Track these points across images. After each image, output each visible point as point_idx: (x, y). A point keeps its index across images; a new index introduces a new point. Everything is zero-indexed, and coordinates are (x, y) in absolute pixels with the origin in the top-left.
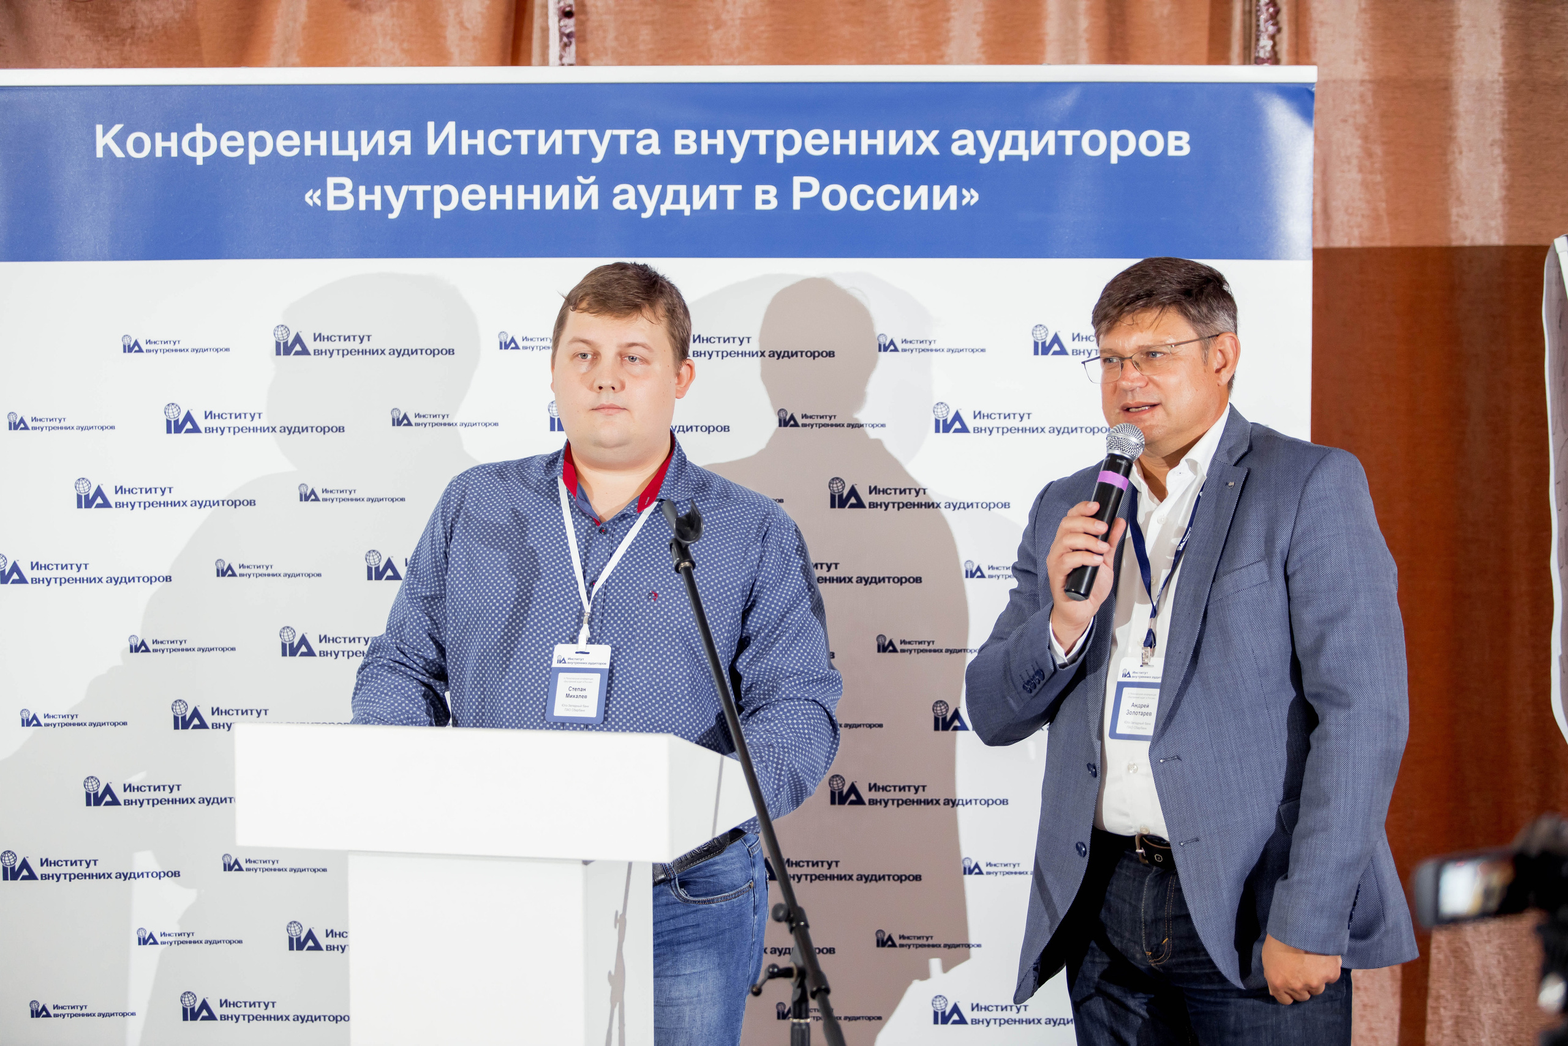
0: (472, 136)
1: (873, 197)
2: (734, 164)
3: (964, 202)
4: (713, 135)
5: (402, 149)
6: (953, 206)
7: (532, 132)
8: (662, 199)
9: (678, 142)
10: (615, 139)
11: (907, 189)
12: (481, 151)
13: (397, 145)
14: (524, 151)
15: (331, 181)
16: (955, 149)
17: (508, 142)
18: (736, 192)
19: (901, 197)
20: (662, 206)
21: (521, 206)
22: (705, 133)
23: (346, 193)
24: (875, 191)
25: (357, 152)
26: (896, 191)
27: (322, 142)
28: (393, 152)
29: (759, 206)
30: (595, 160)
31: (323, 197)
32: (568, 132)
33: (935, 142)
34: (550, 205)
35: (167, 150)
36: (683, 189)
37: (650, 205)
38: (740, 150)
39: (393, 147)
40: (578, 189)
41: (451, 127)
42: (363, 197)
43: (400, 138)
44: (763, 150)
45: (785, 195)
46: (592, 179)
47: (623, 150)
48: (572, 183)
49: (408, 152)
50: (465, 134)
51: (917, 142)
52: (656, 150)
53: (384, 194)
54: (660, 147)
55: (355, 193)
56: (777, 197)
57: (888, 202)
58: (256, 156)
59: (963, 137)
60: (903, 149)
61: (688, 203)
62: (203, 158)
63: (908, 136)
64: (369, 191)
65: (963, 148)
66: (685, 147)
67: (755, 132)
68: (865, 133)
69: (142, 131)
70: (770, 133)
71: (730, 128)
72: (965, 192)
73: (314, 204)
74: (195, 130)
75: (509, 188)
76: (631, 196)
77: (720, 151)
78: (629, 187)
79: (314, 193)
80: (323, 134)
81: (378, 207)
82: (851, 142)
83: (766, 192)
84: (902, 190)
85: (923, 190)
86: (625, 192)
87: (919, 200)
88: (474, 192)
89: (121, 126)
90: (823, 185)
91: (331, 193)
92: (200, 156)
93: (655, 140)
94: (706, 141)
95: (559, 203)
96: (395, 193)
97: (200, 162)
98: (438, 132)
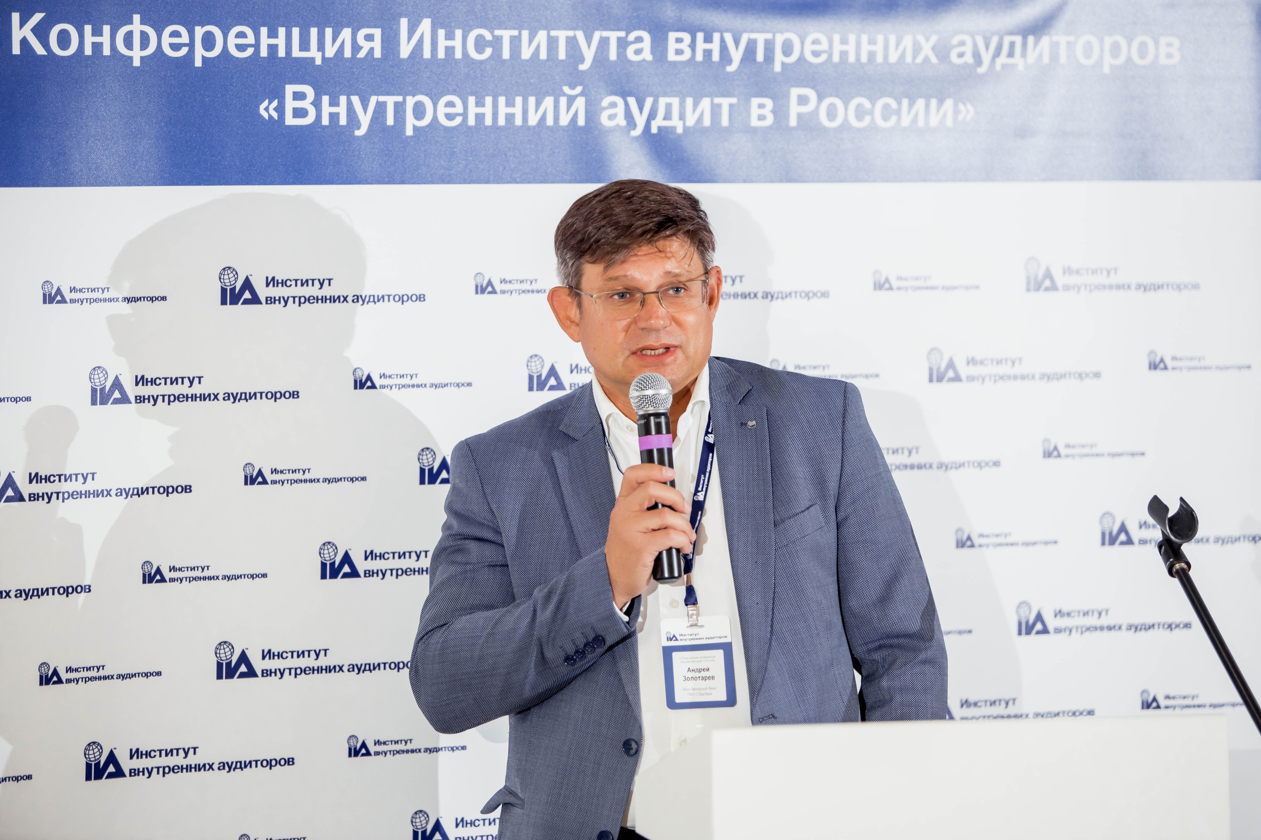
0: (450, 36)
1: (871, 113)
2: (731, 73)
3: (961, 117)
5: (372, 50)
7: (515, 33)
8: (653, 115)
9: (672, 46)
10: (604, 42)
11: (905, 102)
13: (366, 46)
14: (506, 55)
15: (290, 89)
16: (953, 57)
17: (488, 44)
19: (898, 112)
20: (653, 123)
21: (502, 121)
23: (307, 104)
24: (873, 105)
26: (894, 104)
27: (280, 41)
28: (362, 55)
30: (583, 67)
31: (281, 109)
32: (553, 33)
33: (933, 49)
34: (533, 120)
35: (97, 47)
36: (675, 101)
38: (737, 56)
39: (361, 48)
40: (563, 101)
41: (426, 25)
42: (327, 109)
43: (369, 38)
44: (760, 57)
45: (781, 110)
46: (579, 89)
47: (613, 56)
48: (557, 95)
49: (378, 54)
50: (441, 33)
51: (917, 49)
52: (647, 55)
54: (652, 52)
55: (317, 104)
56: (774, 112)
57: (885, 118)
58: (203, 57)
59: (962, 43)
60: (903, 56)
61: (681, 119)
62: (141, 57)
63: (908, 41)
64: (334, 103)
65: (961, 55)
66: (679, 52)
67: (753, 36)
68: (865, 38)
69: (68, 23)
70: (769, 36)
71: (727, 31)
72: (961, 106)
73: (270, 116)
74: (132, 23)
75: (489, 100)
76: (620, 110)
77: (716, 57)
78: (619, 100)
79: (270, 103)
80: (282, 31)
81: (343, 121)
82: (851, 48)
83: (761, 106)
84: (899, 103)
85: (920, 103)
86: (613, 105)
87: (916, 115)
88: (450, 104)
89: (44, 14)
90: (821, 98)
91: (290, 104)
92: (137, 55)
93: (647, 44)
94: (701, 45)
95: (543, 118)
96: (362, 105)
97: (137, 63)
98: (411, 31)
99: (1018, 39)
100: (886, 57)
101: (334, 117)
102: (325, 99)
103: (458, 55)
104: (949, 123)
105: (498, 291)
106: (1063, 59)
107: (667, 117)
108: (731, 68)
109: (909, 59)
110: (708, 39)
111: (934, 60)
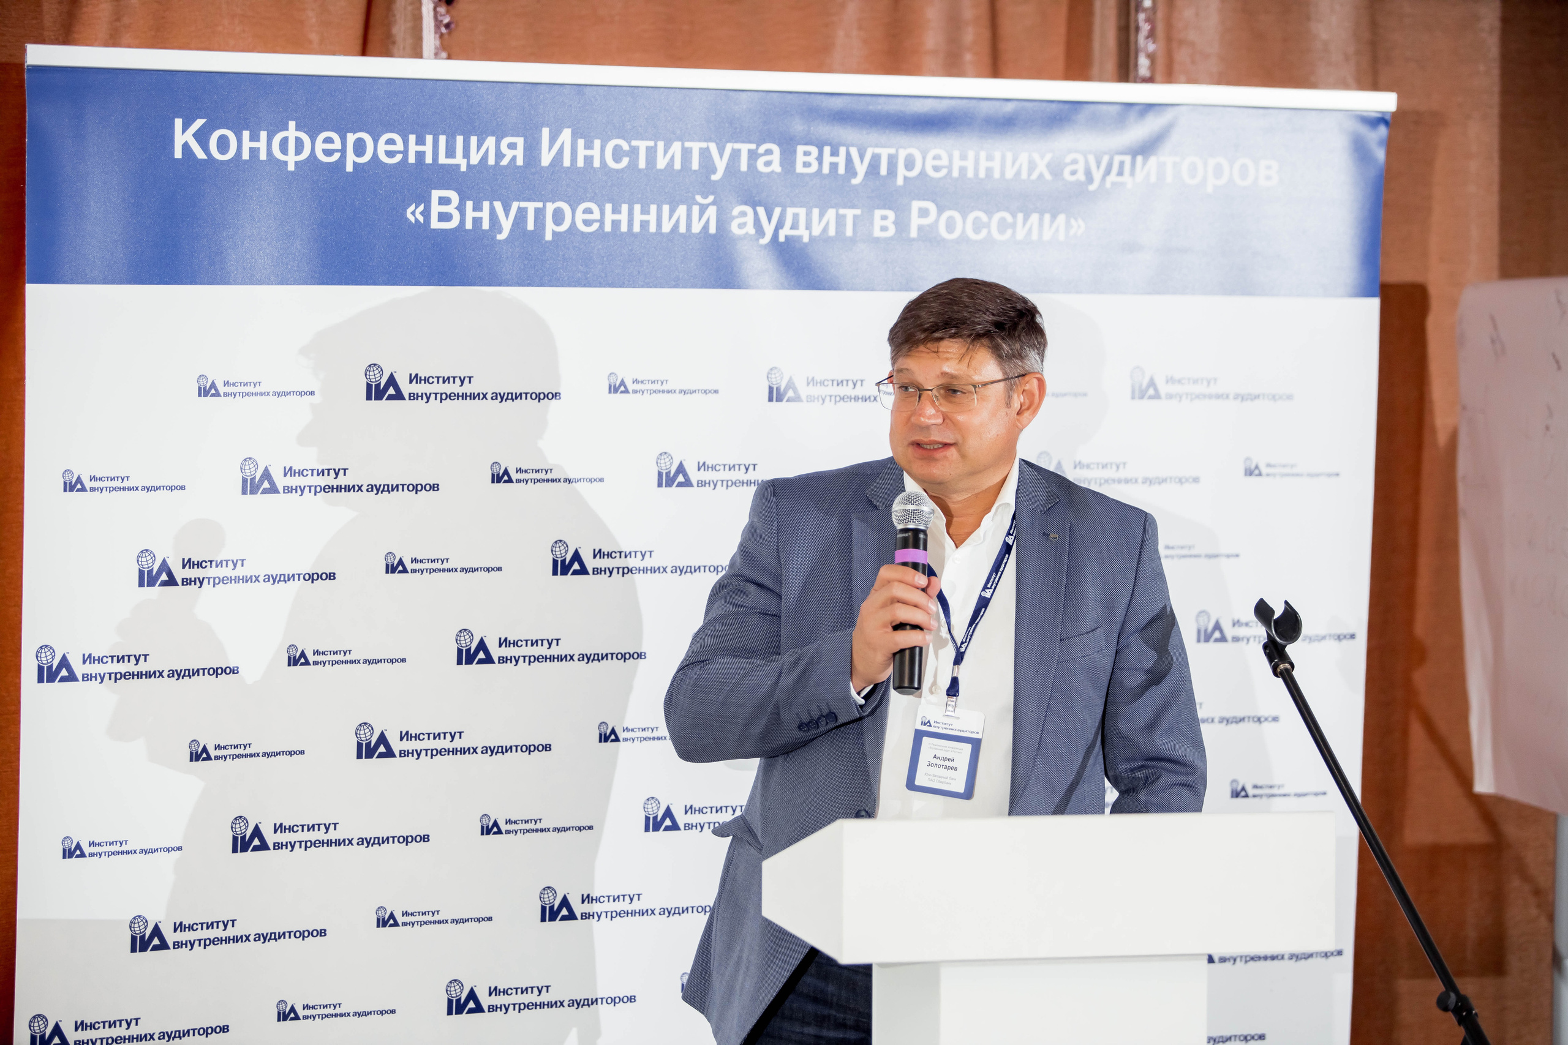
0: (589, 146)
1: (988, 226)
2: (856, 185)
3: (1072, 232)
5: (514, 158)
7: (651, 143)
8: (781, 223)
9: (800, 158)
10: (736, 154)
13: (509, 154)
14: (642, 164)
15: (436, 194)
16: (1066, 175)
17: (626, 154)
19: (1013, 226)
20: (780, 232)
21: (637, 228)
23: (451, 209)
24: (990, 218)
25: (466, 160)
26: (1009, 218)
27: (428, 148)
28: (505, 162)
30: (714, 178)
31: (426, 213)
32: (687, 144)
33: (1047, 166)
34: (667, 227)
35: (254, 152)
36: (802, 212)
38: (861, 170)
39: (504, 156)
40: (696, 209)
41: (566, 135)
42: (470, 214)
43: (512, 146)
44: (884, 171)
45: (903, 222)
46: (711, 198)
47: (744, 167)
48: (690, 202)
49: (520, 162)
50: (581, 143)
51: (1032, 166)
52: (776, 167)
54: (781, 165)
55: (461, 208)
56: (896, 223)
57: (1001, 231)
58: (354, 162)
59: (1075, 162)
60: (1018, 173)
61: (807, 228)
62: (296, 162)
63: (1023, 158)
64: (477, 208)
65: (1073, 173)
66: (807, 165)
67: (877, 150)
68: (983, 155)
69: (227, 129)
70: (892, 151)
71: (853, 145)
72: (1073, 221)
73: (417, 220)
74: (287, 129)
75: (625, 208)
76: (750, 219)
77: (841, 170)
78: (749, 210)
79: (416, 207)
80: (429, 139)
81: (486, 225)
82: (970, 164)
83: (884, 218)
84: (1014, 216)
85: (1034, 218)
86: (743, 214)
87: (1030, 229)
88: (588, 211)
89: (204, 121)
90: (941, 210)
91: (436, 209)
92: (291, 160)
93: (776, 157)
94: (828, 159)
95: (676, 226)
96: (504, 210)
97: (291, 167)
98: (553, 140)
99: (1127, 159)
100: (1003, 173)
101: (477, 221)
102: (469, 204)
103: (597, 164)
104: (1062, 237)
105: (630, 390)
106: (1169, 179)
107: (794, 226)
108: (855, 181)
109: (1024, 176)
110: (834, 153)
111: (1048, 176)
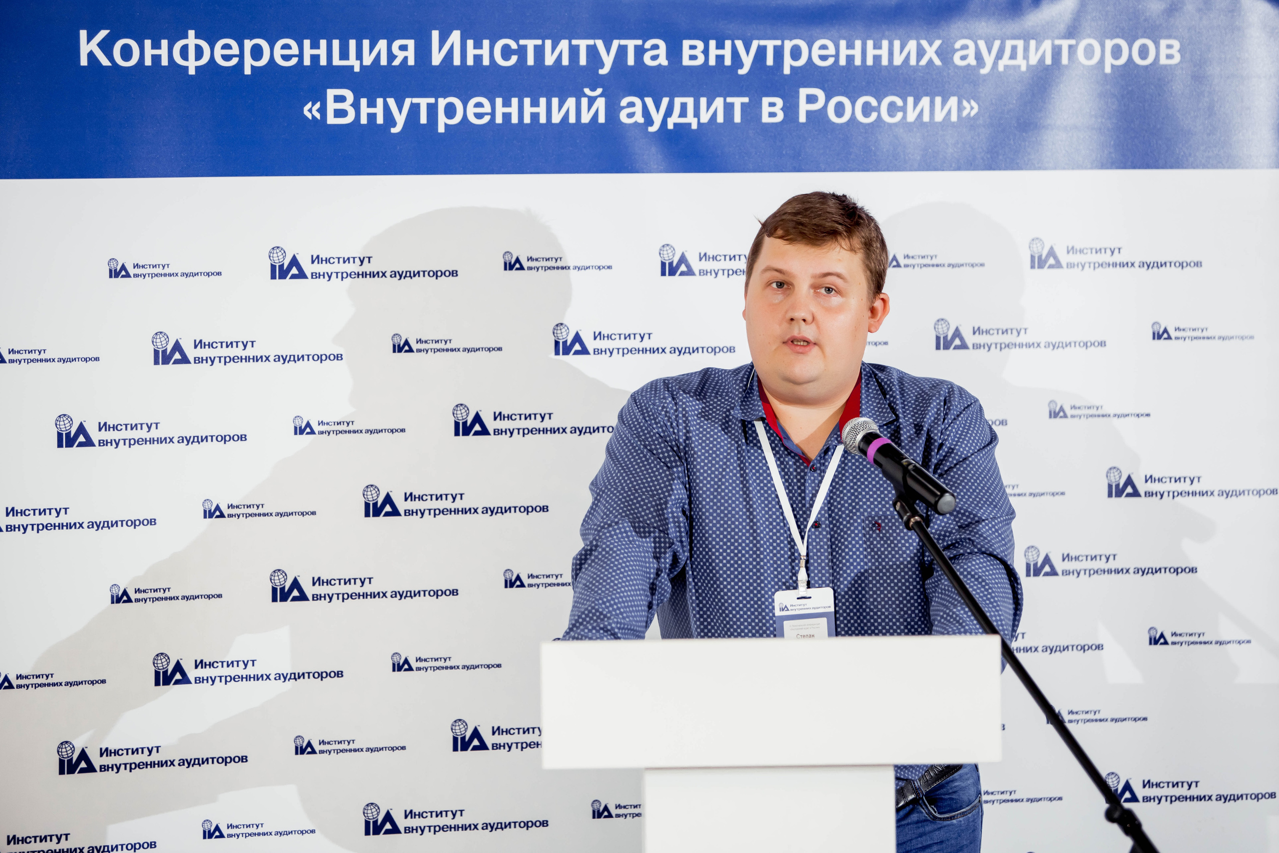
0: (478, 46)
1: (877, 109)
2: (742, 76)
3: (965, 113)
4: (720, 46)
5: (406, 58)
6: (954, 118)
7: (539, 42)
8: (669, 112)
9: (686, 52)
10: (622, 50)
11: (910, 100)
12: (486, 62)
13: (400, 55)
14: (531, 61)
15: (331, 93)
16: (957, 60)
17: (514, 52)
18: (743, 104)
19: (904, 109)
20: (669, 119)
21: (527, 120)
22: (712, 43)
23: (346, 106)
24: (879, 103)
25: (359, 62)
26: (899, 102)
27: (322, 52)
28: (396, 63)
29: (766, 119)
30: (603, 72)
31: (323, 110)
32: (574, 42)
33: (937, 52)
34: (556, 118)
35: (156, 59)
36: (690, 101)
37: (657, 118)
38: (748, 61)
39: (396, 57)
40: (584, 101)
41: (455, 36)
42: (365, 110)
43: (403, 48)
44: (770, 61)
45: (791, 109)
46: (599, 91)
47: (631, 61)
48: (579, 95)
49: (411, 62)
50: (470, 43)
51: (921, 53)
52: (663, 61)
53: (386, 107)
54: (668, 58)
55: (356, 105)
56: (784, 109)
57: (891, 115)
58: (251, 65)
59: (965, 47)
60: (907, 59)
61: (695, 116)
62: (196, 67)
63: (912, 45)
64: (372, 104)
65: (964, 58)
66: (693, 58)
67: (763, 43)
68: (870, 43)
69: (130, 38)
70: (778, 43)
71: (738, 38)
72: (965, 103)
73: (313, 117)
74: (187, 37)
75: (515, 101)
76: (638, 109)
77: (728, 62)
78: (637, 100)
79: (313, 105)
80: (323, 43)
81: (380, 120)
82: (857, 53)
83: (772, 104)
84: (904, 100)
85: (925, 101)
86: (631, 105)
87: (921, 111)
88: (479, 105)
89: (108, 31)
90: (828, 97)
91: (332, 106)
92: (192, 65)
93: (662, 51)
94: (713, 51)
95: (566, 116)
96: (398, 106)
97: (192, 72)
98: (442, 41)
99: (1020, 43)
100: (891, 61)
106: (1066, 61)
109: (913, 62)
